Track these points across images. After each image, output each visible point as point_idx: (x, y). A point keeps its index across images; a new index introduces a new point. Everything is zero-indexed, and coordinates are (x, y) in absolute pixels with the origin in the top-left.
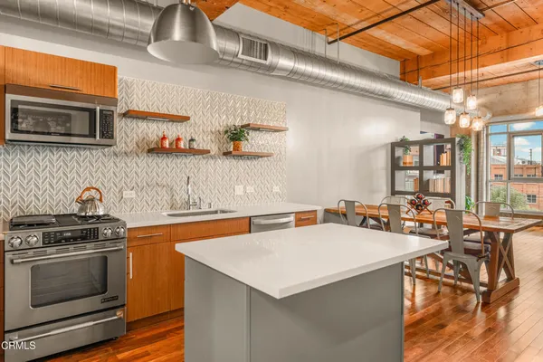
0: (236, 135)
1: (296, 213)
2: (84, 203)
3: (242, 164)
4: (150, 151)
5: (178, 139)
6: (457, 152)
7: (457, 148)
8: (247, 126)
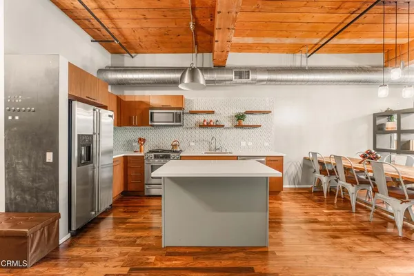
0: (240, 117)
1: (267, 157)
2: (174, 146)
3: (245, 131)
4: (200, 126)
5: (211, 121)
8: (248, 113)
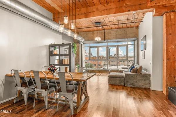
6: (71, 49)
7: (71, 47)
